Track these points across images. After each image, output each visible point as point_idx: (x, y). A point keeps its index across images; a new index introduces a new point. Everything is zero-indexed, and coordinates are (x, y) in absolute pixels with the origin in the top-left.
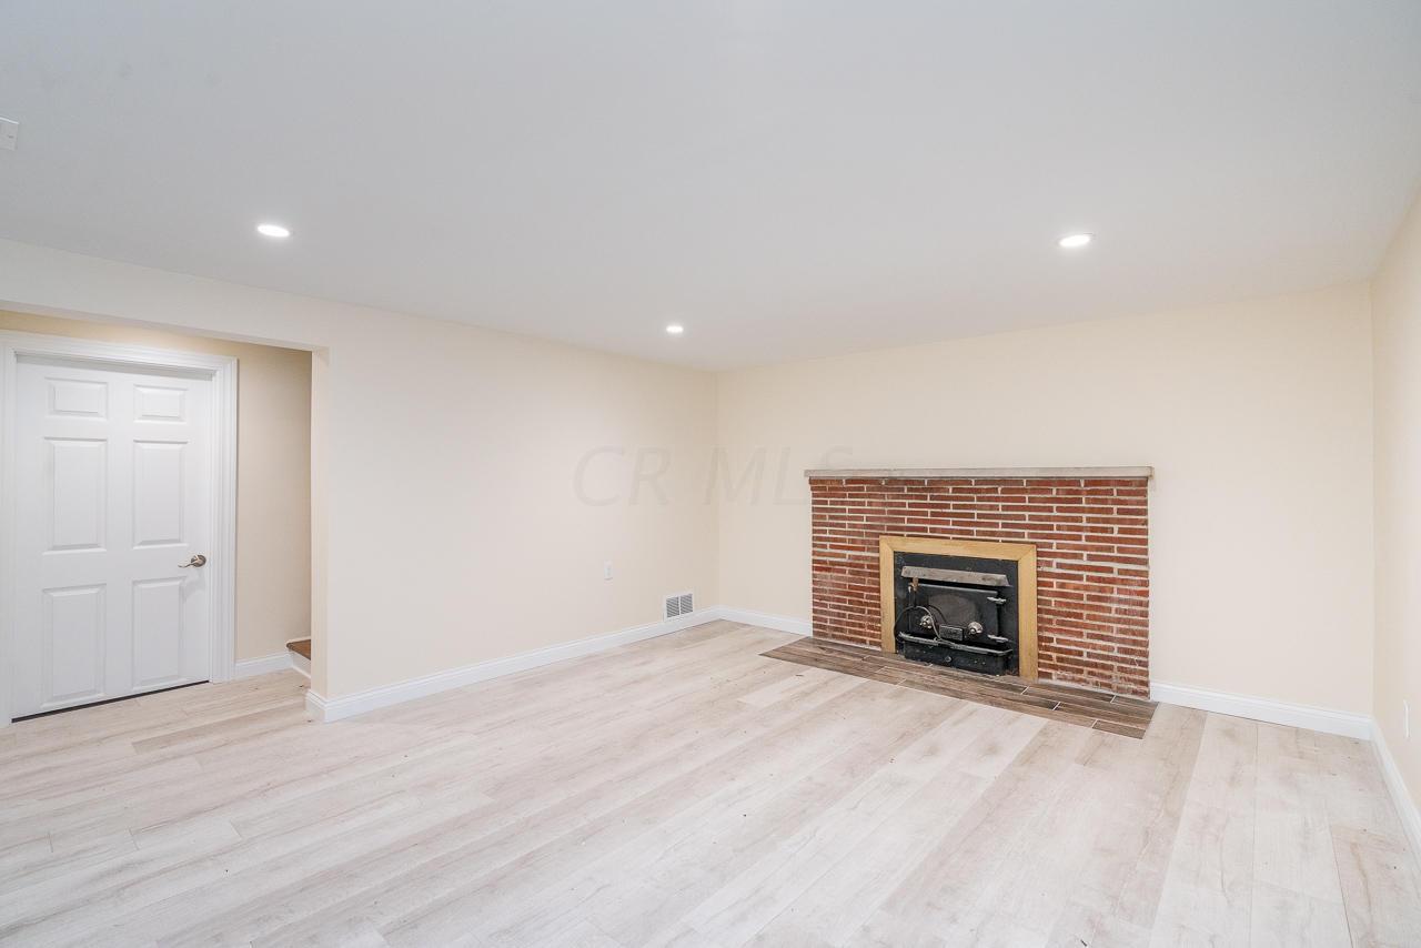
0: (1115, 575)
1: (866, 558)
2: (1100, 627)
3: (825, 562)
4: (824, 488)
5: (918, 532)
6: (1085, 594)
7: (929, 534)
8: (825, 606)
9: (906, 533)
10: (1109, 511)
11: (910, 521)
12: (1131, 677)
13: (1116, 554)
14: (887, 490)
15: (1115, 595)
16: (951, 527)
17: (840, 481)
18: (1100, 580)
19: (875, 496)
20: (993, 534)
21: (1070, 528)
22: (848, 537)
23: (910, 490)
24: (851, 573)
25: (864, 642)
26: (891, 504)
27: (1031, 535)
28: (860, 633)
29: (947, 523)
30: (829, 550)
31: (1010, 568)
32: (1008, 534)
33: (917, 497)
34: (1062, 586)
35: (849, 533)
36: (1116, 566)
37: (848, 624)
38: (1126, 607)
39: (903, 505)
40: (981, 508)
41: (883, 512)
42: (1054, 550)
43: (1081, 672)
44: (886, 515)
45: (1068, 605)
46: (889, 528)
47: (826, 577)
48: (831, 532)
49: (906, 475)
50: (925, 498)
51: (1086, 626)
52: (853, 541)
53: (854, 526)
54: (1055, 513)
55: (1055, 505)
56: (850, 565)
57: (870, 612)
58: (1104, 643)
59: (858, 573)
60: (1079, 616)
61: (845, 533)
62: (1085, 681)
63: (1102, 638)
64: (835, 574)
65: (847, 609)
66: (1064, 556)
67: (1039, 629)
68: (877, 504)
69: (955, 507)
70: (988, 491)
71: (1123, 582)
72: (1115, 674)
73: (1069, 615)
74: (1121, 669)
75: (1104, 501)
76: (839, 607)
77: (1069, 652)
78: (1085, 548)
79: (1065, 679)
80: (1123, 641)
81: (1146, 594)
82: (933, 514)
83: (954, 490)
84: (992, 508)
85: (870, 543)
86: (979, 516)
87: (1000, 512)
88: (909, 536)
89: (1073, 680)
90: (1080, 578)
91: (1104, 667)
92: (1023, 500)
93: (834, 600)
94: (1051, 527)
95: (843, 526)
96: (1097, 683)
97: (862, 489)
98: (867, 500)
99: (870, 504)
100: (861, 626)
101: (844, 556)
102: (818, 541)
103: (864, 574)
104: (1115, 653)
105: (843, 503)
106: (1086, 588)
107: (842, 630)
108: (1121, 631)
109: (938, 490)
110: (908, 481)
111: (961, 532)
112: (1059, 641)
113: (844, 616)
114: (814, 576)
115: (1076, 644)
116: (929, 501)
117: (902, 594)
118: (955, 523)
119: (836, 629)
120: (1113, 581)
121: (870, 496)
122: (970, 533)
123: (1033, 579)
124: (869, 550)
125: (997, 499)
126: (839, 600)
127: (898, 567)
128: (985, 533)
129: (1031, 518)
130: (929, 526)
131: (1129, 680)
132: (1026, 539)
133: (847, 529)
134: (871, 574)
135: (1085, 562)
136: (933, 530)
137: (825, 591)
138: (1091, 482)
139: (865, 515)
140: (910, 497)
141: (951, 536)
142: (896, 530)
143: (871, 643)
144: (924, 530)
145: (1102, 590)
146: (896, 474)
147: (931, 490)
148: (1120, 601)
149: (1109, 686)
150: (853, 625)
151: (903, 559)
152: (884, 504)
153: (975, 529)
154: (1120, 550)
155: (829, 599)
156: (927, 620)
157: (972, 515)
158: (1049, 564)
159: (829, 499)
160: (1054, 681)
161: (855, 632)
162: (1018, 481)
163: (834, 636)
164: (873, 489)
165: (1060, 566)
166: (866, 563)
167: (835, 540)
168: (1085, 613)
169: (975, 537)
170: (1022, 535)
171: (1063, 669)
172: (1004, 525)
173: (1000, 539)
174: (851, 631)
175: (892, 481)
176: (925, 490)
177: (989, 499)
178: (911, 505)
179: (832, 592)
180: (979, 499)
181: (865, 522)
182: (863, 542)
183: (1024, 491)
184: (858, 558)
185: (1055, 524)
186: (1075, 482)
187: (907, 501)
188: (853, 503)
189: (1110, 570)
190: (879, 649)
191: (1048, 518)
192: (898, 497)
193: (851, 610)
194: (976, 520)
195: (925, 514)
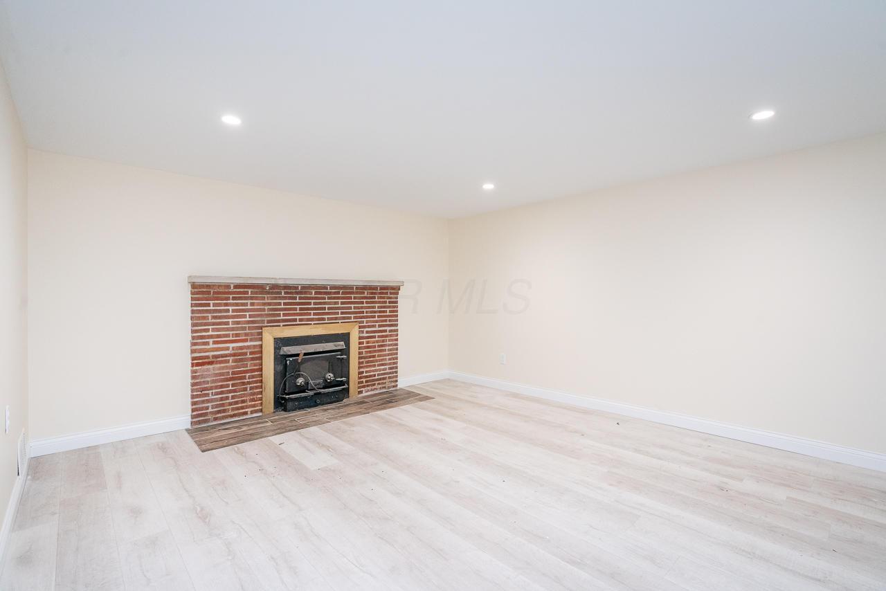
0: (388, 333)
1: (248, 347)
2: (382, 360)
3: (208, 357)
4: (209, 293)
5: (290, 323)
6: (377, 344)
7: (298, 323)
8: (207, 395)
9: (281, 324)
10: (385, 302)
11: (284, 315)
12: (392, 380)
13: (388, 323)
14: (268, 293)
15: (388, 343)
16: (312, 317)
17: (228, 286)
18: (382, 336)
19: (256, 298)
20: (336, 319)
21: (371, 312)
22: (231, 333)
23: (285, 293)
24: (235, 361)
25: (246, 413)
26: (269, 304)
27: (355, 318)
28: (242, 408)
29: (310, 314)
30: (211, 346)
31: (345, 337)
32: (344, 318)
33: (290, 298)
34: (368, 342)
35: (233, 329)
36: (388, 328)
37: (230, 404)
38: (391, 347)
39: (280, 304)
40: (329, 303)
41: (264, 310)
42: (365, 324)
43: (374, 385)
44: (266, 312)
45: (370, 352)
46: (269, 322)
47: (208, 370)
48: (213, 330)
49: (288, 282)
50: (295, 298)
51: (377, 361)
52: (237, 335)
53: (238, 323)
54: (365, 305)
55: (365, 300)
56: (234, 355)
57: (251, 388)
58: (383, 367)
59: (241, 360)
60: (374, 356)
61: (228, 329)
62: (376, 389)
63: (383, 365)
64: (218, 365)
65: (230, 392)
66: (369, 327)
67: (359, 368)
68: (258, 304)
69: (315, 304)
70: (335, 293)
71: (391, 336)
72: (387, 380)
73: (370, 357)
74: (390, 378)
75: (384, 298)
76: (222, 393)
77: (370, 376)
78: (377, 322)
79: (368, 391)
80: (390, 364)
81: (397, 340)
82: (301, 309)
83: (316, 293)
84: (336, 303)
85: (252, 334)
86: (329, 309)
87: (340, 305)
88: (283, 326)
89: (372, 390)
90: (374, 337)
91: (384, 379)
92: (351, 298)
93: (216, 387)
94: (363, 312)
95: (227, 323)
96: (380, 388)
97: (247, 293)
98: (249, 302)
99: (252, 304)
100: (243, 402)
101: (227, 349)
102: (197, 339)
103: (247, 359)
104: (388, 371)
105: (226, 305)
106: (377, 342)
107: (224, 411)
108: (390, 359)
109: (305, 293)
110: (286, 287)
111: (319, 319)
112: (367, 372)
113: (227, 398)
114: (193, 372)
115: (373, 371)
116: (298, 301)
117: (280, 368)
118: (315, 314)
119: (219, 412)
120: (386, 336)
121: (252, 298)
122: (323, 319)
123: (357, 341)
124: (251, 340)
125: (338, 298)
126: (222, 387)
127: (277, 348)
128: (332, 319)
129: (355, 308)
130: (298, 317)
131: (392, 381)
132: (352, 320)
133: (231, 326)
134: (253, 359)
135: (377, 329)
136: (301, 320)
137: (208, 382)
138: (383, 288)
139: (247, 314)
140: (285, 298)
141: (312, 323)
142: (274, 323)
143: (252, 412)
144: (295, 320)
145: (383, 341)
146: (281, 282)
147: (300, 293)
148: (389, 345)
149: (385, 387)
150: (236, 403)
151: (280, 342)
152: (264, 304)
153: (326, 317)
154: (390, 321)
155: (211, 388)
156: (300, 381)
157: (324, 309)
158: (363, 332)
159: (211, 302)
160: (364, 394)
161: (238, 409)
162: (351, 288)
163: (216, 419)
164: (256, 293)
165: (367, 332)
166: (249, 351)
167: (219, 336)
168: (377, 354)
169: (326, 322)
170: (350, 318)
171: (368, 386)
172: (342, 313)
173: (340, 321)
174: (233, 409)
175: (274, 286)
176: (297, 293)
177: (334, 298)
178: (285, 304)
179: (214, 381)
180: (329, 298)
181: (248, 319)
182: (246, 335)
183: (352, 293)
184: (241, 348)
185: (365, 310)
186: (375, 288)
187: (282, 301)
188: (237, 305)
189: (385, 331)
190: (260, 414)
191: (362, 308)
192: (275, 298)
193: (235, 391)
194: (327, 311)
195: (296, 309)
